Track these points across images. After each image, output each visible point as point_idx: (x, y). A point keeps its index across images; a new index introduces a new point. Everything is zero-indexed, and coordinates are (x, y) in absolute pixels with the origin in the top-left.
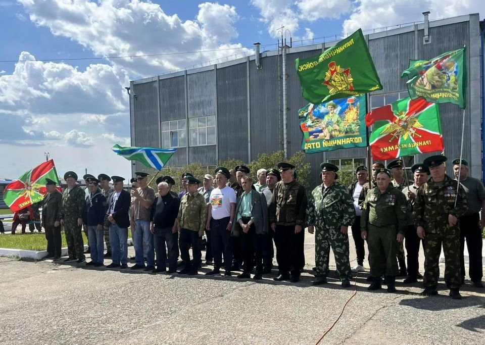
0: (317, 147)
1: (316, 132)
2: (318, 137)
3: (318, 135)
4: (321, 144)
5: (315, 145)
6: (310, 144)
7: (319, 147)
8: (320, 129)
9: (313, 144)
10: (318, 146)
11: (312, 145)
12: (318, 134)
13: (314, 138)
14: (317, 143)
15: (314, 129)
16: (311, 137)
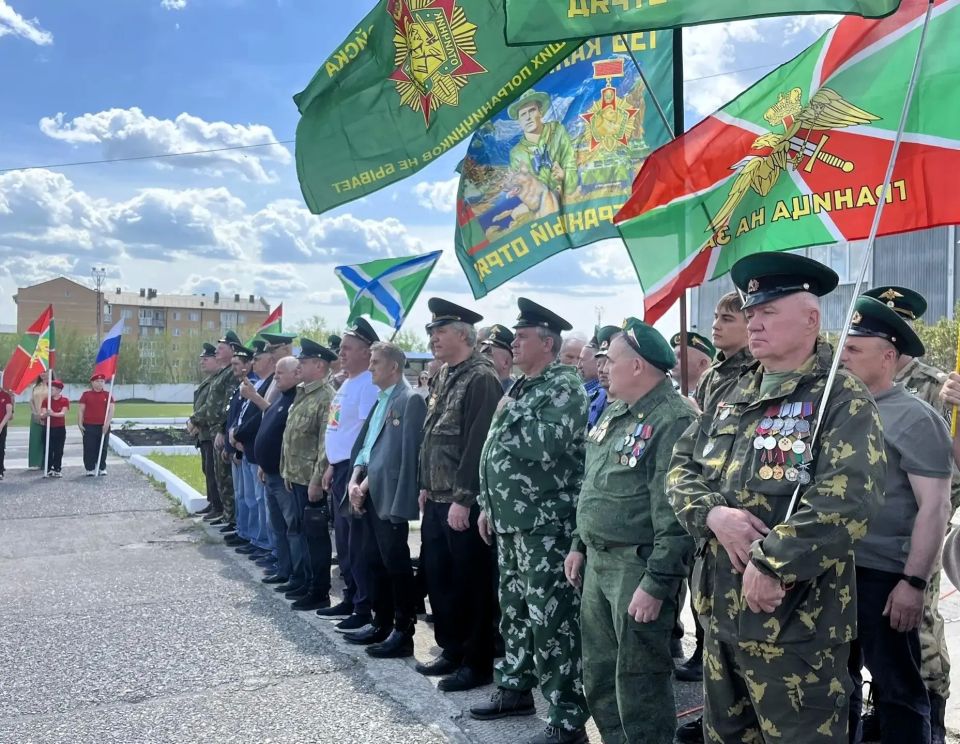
0: (519, 254)
1: (498, 210)
2: (513, 225)
3: (509, 219)
4: (529, 241)
5: (511, 250)
6: (495, 254)
7: (526, 250)
8: (509, 195)
9: (504, 249)
10: (521, 249)
11: (502, 255)
12: (505, 214)
13: (500, 230)
14: (513, 244)
15: (489, 205)
16: (491, 230)
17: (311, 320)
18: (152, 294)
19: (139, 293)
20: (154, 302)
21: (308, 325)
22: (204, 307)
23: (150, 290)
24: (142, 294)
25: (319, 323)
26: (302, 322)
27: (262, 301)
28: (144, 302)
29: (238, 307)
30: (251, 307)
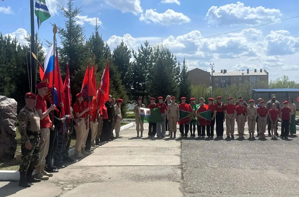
17: (282, 77)
18: (225, 71)
19: (221, 71)
20: (226, 74)
21: (281, 80)
22: (244, 75)
23: (224, 70)
24: (222, 72)
25: (286, 78)
26: (279, 78)
27: (265, 71)
28: (222, 74)
29: (256, 74)
30: (261, 74)
